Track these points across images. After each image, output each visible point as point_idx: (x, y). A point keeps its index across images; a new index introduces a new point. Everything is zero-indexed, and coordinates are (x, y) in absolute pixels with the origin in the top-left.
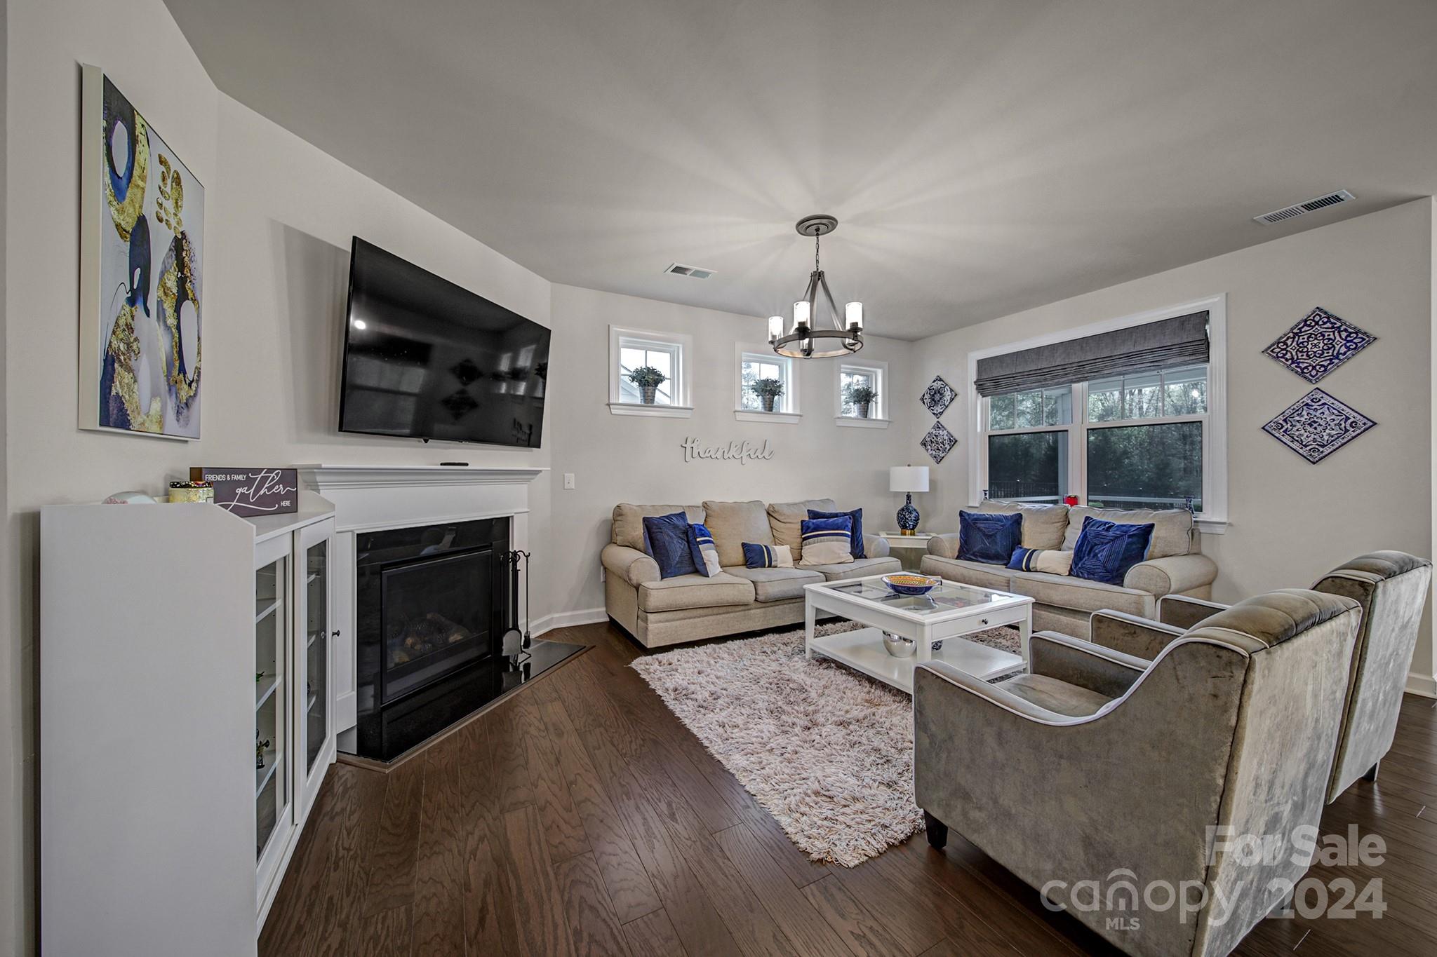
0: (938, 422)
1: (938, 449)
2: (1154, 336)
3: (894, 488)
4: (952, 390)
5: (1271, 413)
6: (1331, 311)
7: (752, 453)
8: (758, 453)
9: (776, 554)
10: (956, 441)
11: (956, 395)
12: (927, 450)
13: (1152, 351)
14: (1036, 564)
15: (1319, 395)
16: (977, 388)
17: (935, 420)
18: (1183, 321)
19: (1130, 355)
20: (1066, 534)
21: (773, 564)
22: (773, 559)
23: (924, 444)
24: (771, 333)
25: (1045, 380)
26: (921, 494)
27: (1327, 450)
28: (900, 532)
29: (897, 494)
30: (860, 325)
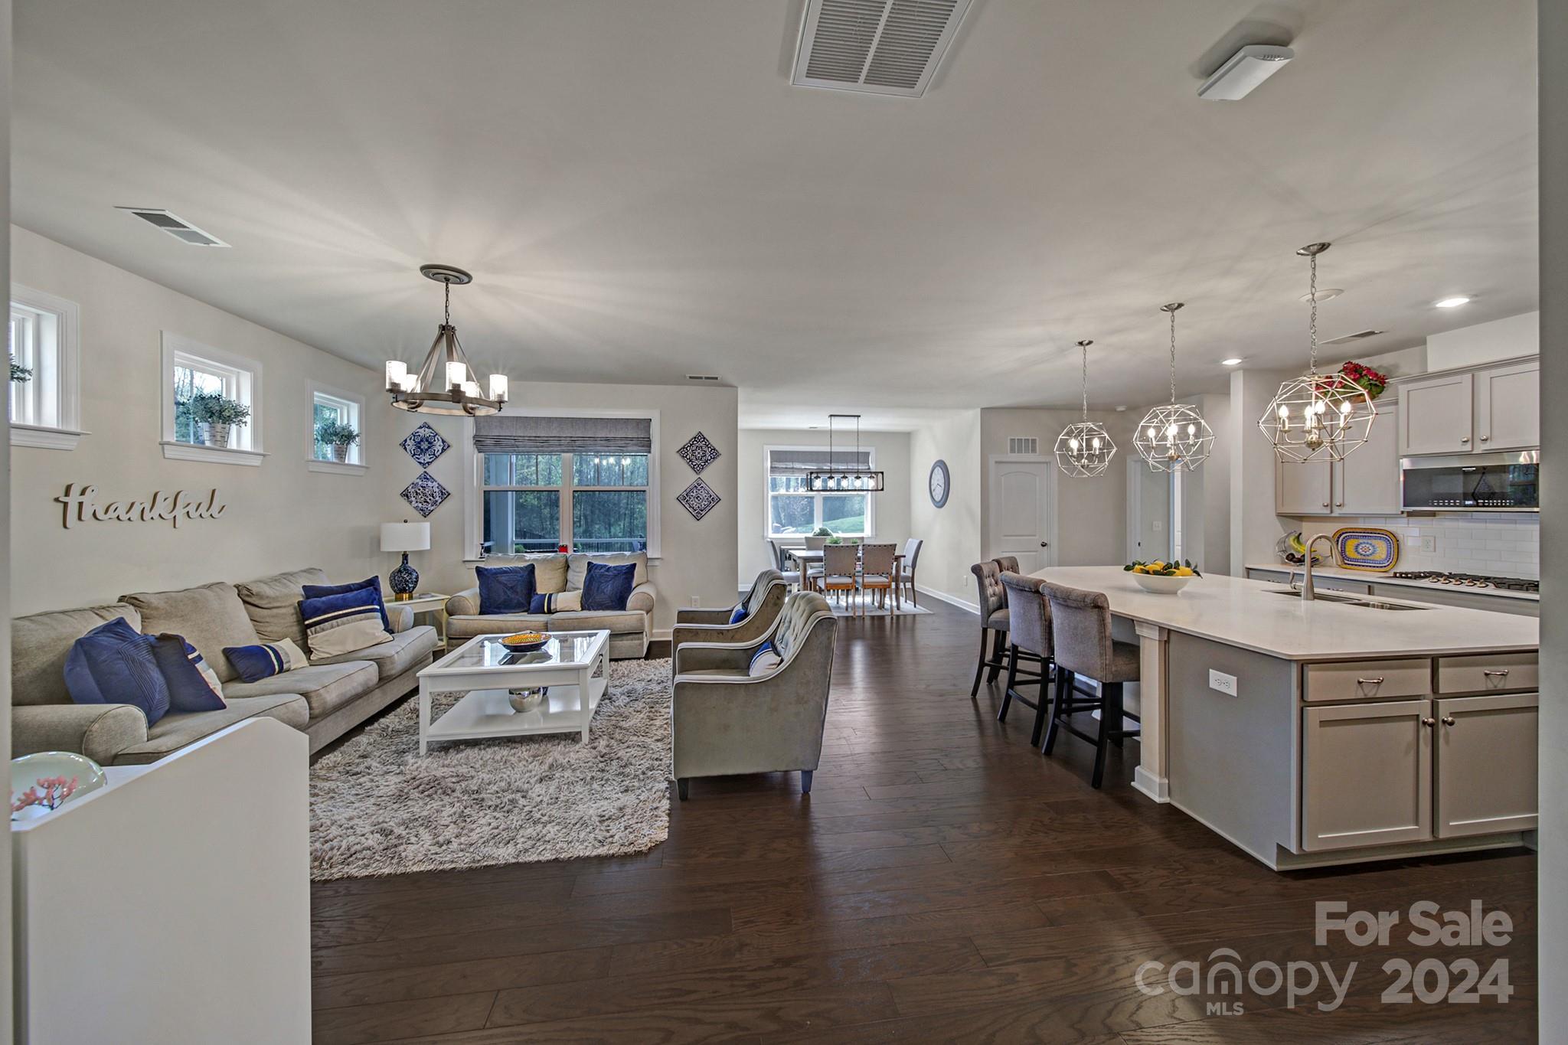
0: (425, 472)
1: (426, 502)
2: (622, 428)
3: (386, 547)
4: (443, 442)
5: (680, 489)
6: (705, 435)
7: (192, 509)
8: (202, 510)
9: (286, 654)
10: (449, 494)
11: (449, 446)
12: (411, 502)
13: (622, 439)
14: (556, 605)
15: (700, 482)
16: (475, 444)
17: (421, 470)
18: (638, 422)
19: (607, 439)
20: (568, 578)
21: (285, 666)
22: (284, 661)
23: (406, 496)
24: (390, 379)
25: (542, 447)
26: (420, 553)
27: (703, 513)
28: (394, 598)
29: (391, 554)
30: (506, 398)
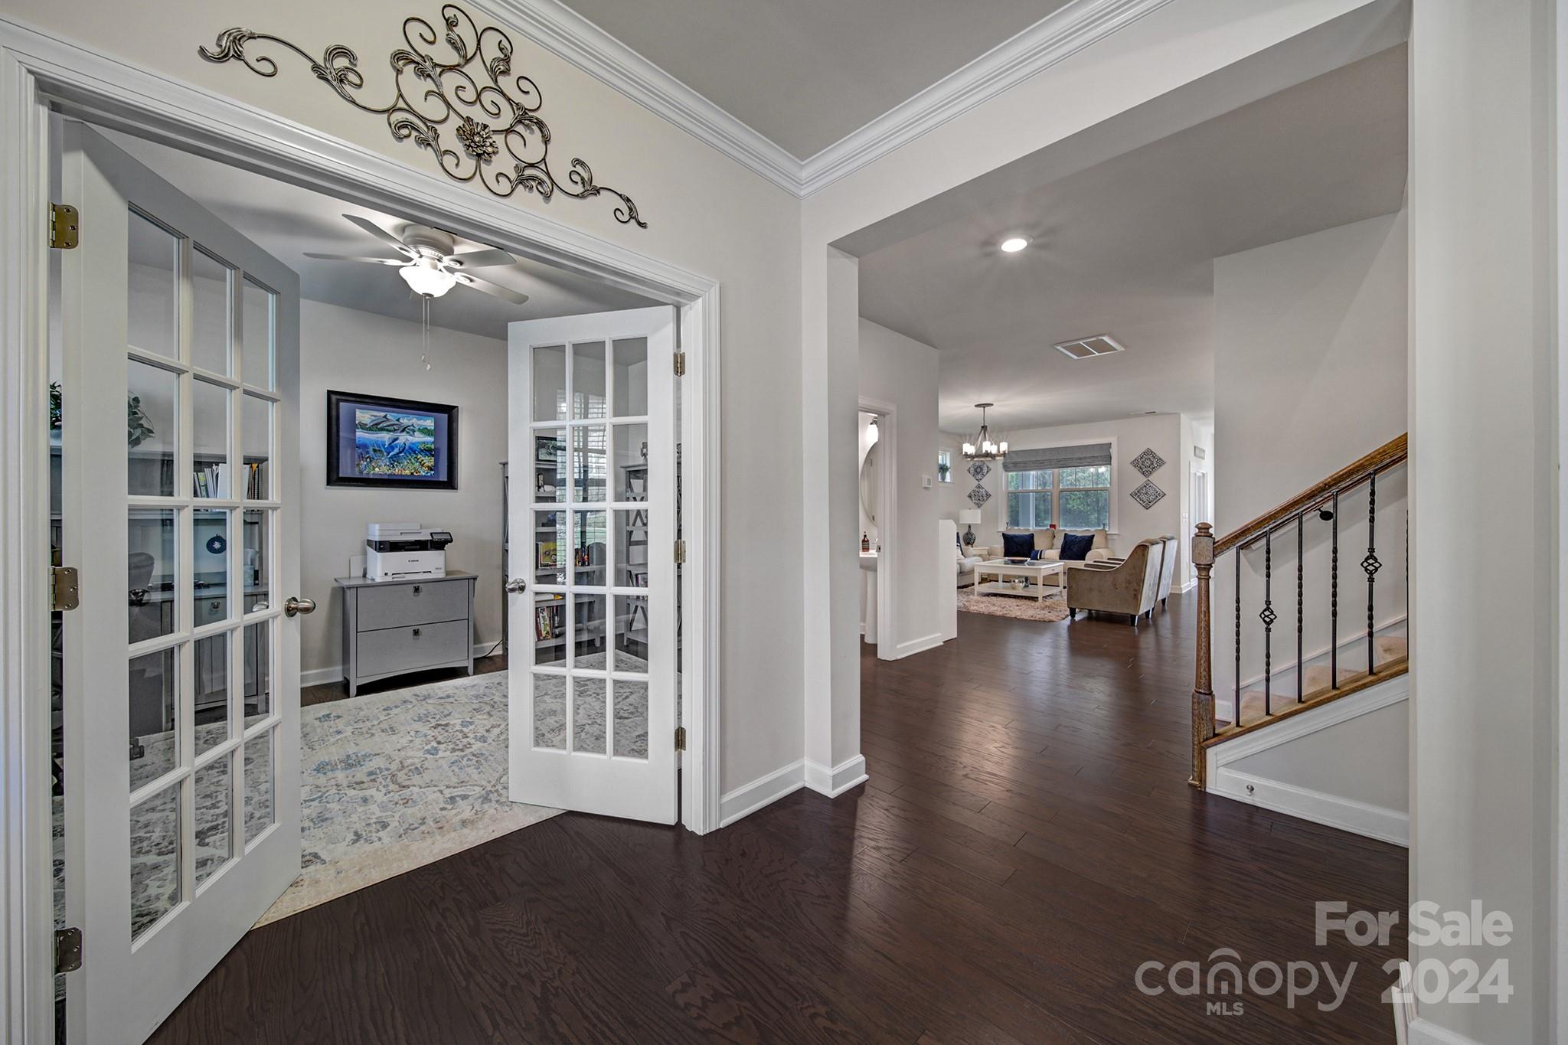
0: (979, 484)
1: (979, 499)
2: (1089, 451)
4: (987, 467)
5: (1133, 488)
6: (1154, 451)
10: (991, 495)
11: (990, 469)
12: (972, 500)
13: (1090, 457)
14: (1044, 555)
15: (1148, 482)
16: (1003, 468)
18: (1101, 446)
19: (1080, 459)
20: (1054, 541)
23: (970, 497)
25: (1040, 466)
27: (1151, 504)
